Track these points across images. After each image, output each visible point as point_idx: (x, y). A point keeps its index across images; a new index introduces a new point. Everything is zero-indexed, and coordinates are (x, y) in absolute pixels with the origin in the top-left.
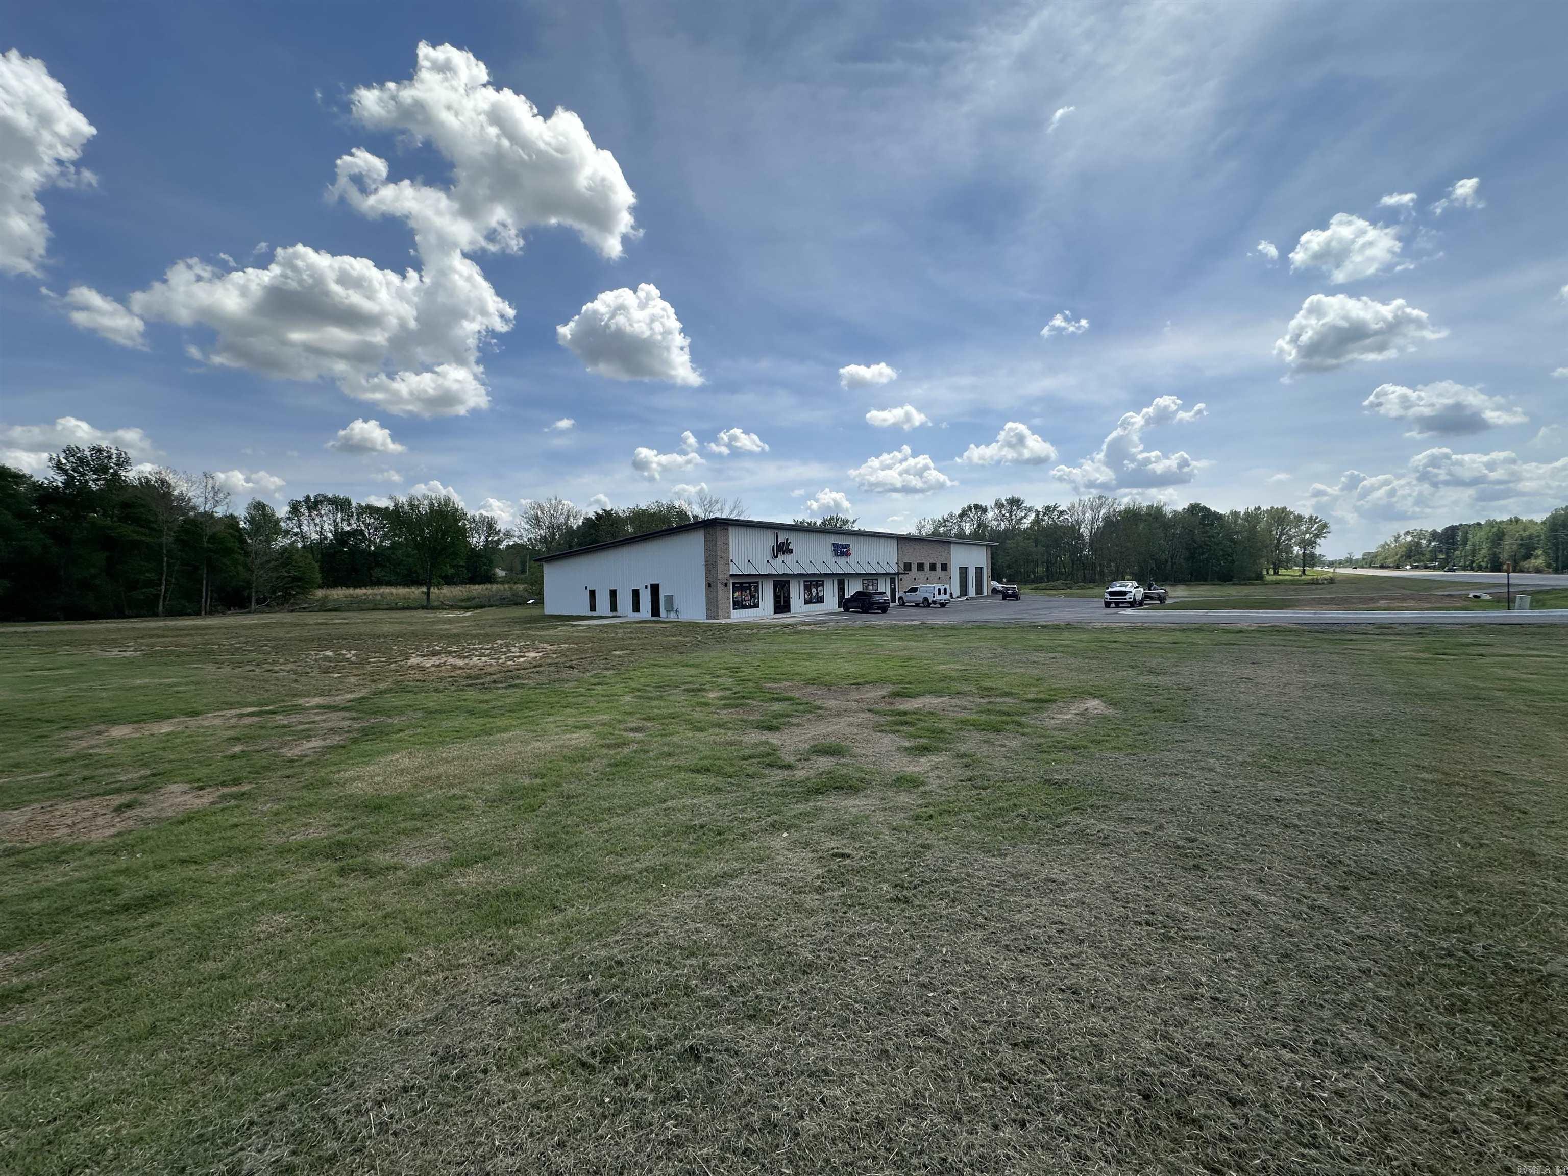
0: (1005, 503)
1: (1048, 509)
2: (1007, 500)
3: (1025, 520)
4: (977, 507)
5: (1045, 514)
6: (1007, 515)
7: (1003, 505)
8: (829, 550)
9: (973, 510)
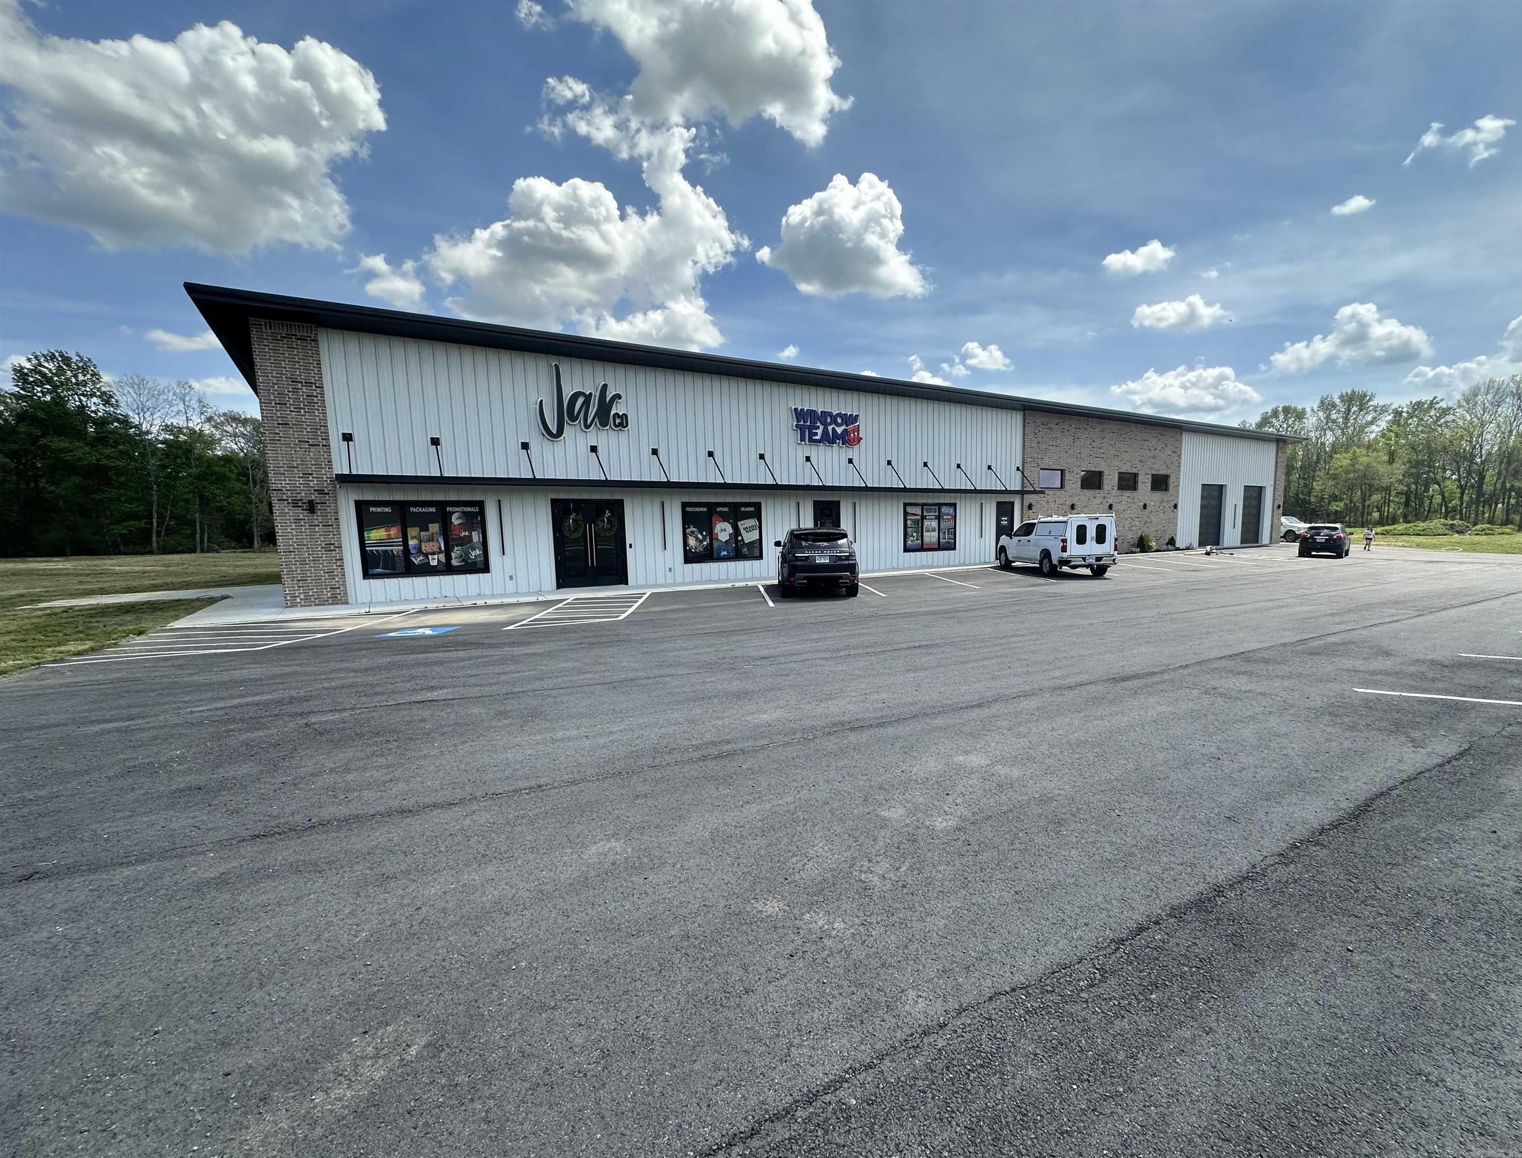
0: (1337, 401)
1: (1418, 407)
2: (1341, 397)
3: (1374, 427)
4: (1287, 410)
5: (1411, 416)
6: (1341, 420)
7: (1334, 406)
8: (786, 424)
9: (1281, 417)
